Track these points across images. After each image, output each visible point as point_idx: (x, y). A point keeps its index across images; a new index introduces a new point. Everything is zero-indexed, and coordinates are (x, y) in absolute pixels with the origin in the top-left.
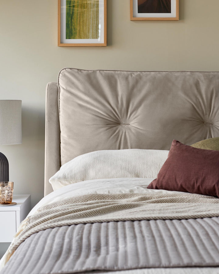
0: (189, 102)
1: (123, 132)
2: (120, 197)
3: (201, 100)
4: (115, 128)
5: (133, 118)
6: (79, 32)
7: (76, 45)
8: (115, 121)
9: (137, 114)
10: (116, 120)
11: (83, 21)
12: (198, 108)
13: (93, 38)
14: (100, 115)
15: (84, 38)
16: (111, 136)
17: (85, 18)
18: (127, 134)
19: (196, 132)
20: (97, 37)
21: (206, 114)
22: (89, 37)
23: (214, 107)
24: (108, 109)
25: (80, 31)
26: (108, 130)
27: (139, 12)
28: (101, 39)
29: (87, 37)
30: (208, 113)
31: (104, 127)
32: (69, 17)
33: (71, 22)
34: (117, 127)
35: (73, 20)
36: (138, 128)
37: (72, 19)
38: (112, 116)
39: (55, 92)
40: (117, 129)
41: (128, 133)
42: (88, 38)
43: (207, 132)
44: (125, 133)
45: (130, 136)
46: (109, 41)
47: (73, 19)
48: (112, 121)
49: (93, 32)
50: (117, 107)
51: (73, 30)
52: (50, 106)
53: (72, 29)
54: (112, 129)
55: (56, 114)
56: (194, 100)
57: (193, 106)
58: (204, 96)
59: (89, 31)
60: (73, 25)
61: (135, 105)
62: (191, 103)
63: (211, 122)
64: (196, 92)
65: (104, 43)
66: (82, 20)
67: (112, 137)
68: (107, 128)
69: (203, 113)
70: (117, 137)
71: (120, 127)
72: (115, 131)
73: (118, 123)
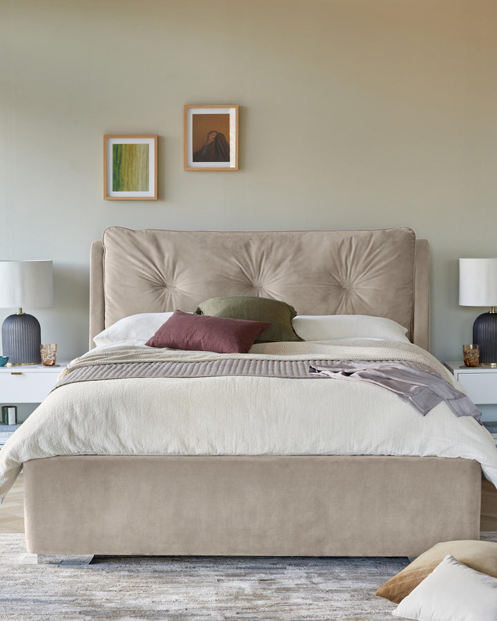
0: (238, 265)
1: (168, 295)
3: (250, 263)
4: (160, 291)
5: (179, 281)
6: (127, 184)
7: (123, 199)
8: (160, 284)
9: (183, 278)
10: (161, 282)
11: (132, 172)
12: (246, 271)
13: (142, 191)
14: (145, 277)
15: (133, 191)
17: (133, 168)
18: (173, 297)
20: (146, 190)
21: (255, 277)
23: (263, 270)
24: (154, 272)
25: (128, 182)
26: (153, 293)
27: (194, 161)
28: (151, 192)
29: (136, 189)
30: (257, 276)
31: (150, 289)
32: (116, 167)
33: (119, 172)
36: (184, 291)
37: (119, 169)
38: (158, 278)
39: (100, 251)
40: (163, 291)
44: (171, 296)
45: (175, 299)
46: (160, 194)
47: (121, 169)
48: (158, 283)
49: (142, 183)
50: (163, 270)
51: (121, 181)
52: (95, 268)
53: (119, 180)
54: (157, 291)
56: (243, 263)
57: (241, 269)
58: (254, 258)
59: (138, 182)
60: (121, 175)
61: (181, 268)
62: (239, 267)
63: (261, 286)
64: (245, 254)
65: (155, 196)
66: (130, 170)
67: (157, 299)
68: (153, 290)
69: (252, 276)
70: (163, 300)
71: (166, 290)
72: (161, 294)
73: (164, 286)
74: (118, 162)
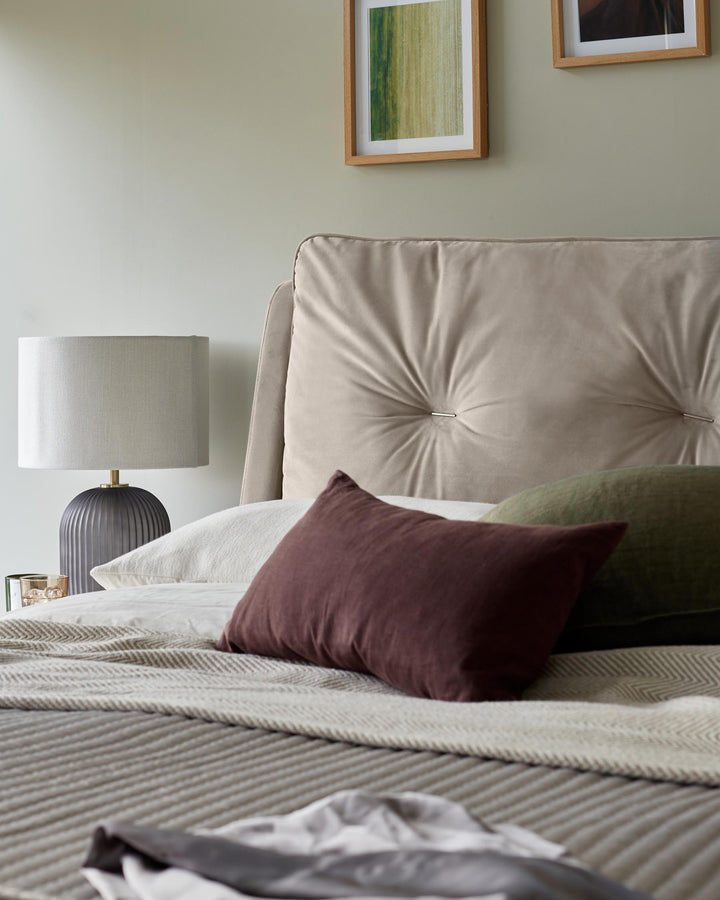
0: (629, 343)
1: (428, 440)
2: (85, 634)
3: (670, 337)
4: (409, 427)
5: (461, 396)
6: (407, 117)
7: (394, 160)
8: (412, 404)
9: (472, 383)
10: (415, 400)
11: (417, 81)
12: (656, 363)
13: (446, 134)
14: (371, 385)
15: (421, 136)
16: (394, 451)
17: (423, 72)
18: (438, 446)
19: (638, 447)
20: (457, 130)
21: (686, 386)
22: (434, 132)
23: (712, 361)
24: (395, 366)
25: (408, 111)
26: (388, 433)
27: (583, 39)
29: (430, 132)
30: (691, 383)
31: (378, 422)
32: (379, 70)
33: (385, 86)
34: (419, 422)
35: (388, 79)
36: (468, 429)
37: (385, 76)
38: (404, 386)
40: (417, 428)
41: (442, 444)
42: (434, 136)
43: (681, 448)
44: (435, 441)
45: (443, 455)
47: (391, 76)
48: (403, 404)
49: (445, 114)
50: (420, 360)
51: (391, 110)
52: (270, 353)
53: (386, 108)
54: (398, 429)
55: (279, 379)
56: (649, 337)
57: (640, 357)
58: (685, 321)
59: (434, 110)
60: (391, 94)
61: (468, 354)
62: (635, 348)
63: (706, 414)
64: (660, 307)
65: (474, 147)
66: (414, 78)
67: (395, 454)
68: (386, 425)
69: (674, 381)
70: (410, 455)
71: (426, 424)
72: (407, 437)
73: (424, 411)
74: (384, 57)
